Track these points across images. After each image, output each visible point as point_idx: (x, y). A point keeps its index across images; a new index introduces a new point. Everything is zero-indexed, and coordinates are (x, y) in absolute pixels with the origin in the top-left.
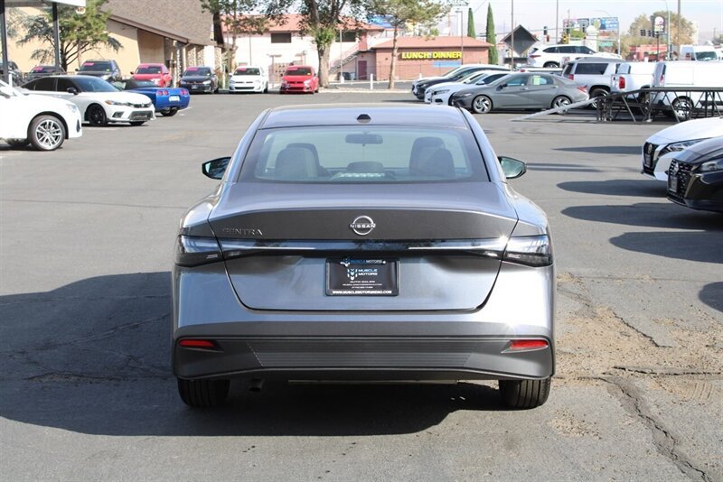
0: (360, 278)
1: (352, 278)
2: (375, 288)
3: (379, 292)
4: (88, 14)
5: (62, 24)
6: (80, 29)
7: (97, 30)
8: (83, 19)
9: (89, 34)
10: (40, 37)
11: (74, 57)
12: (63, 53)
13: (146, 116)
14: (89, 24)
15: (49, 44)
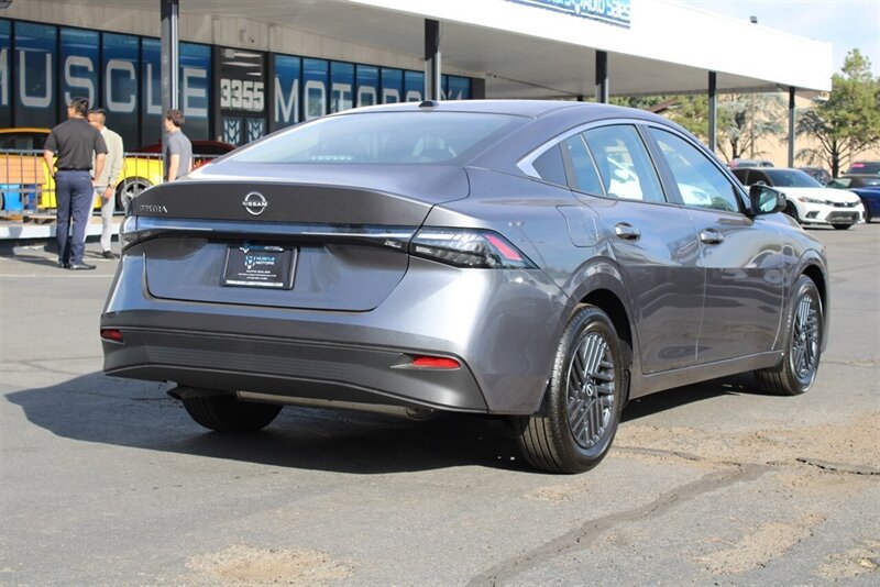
0: (257, 267)
1: (249, 267)
2: (270, 280)
3: (271, 284)
4: (864, 106)
5: (832, 117)
6: (855, 123)
7: (873, 124)
8: (858, 111)
9: (864, 130)
10: (809, 134)
11: (847, 158)
12: (835, 153)
13: (850, 218)
14: (865, 118)
15: (818, 141)
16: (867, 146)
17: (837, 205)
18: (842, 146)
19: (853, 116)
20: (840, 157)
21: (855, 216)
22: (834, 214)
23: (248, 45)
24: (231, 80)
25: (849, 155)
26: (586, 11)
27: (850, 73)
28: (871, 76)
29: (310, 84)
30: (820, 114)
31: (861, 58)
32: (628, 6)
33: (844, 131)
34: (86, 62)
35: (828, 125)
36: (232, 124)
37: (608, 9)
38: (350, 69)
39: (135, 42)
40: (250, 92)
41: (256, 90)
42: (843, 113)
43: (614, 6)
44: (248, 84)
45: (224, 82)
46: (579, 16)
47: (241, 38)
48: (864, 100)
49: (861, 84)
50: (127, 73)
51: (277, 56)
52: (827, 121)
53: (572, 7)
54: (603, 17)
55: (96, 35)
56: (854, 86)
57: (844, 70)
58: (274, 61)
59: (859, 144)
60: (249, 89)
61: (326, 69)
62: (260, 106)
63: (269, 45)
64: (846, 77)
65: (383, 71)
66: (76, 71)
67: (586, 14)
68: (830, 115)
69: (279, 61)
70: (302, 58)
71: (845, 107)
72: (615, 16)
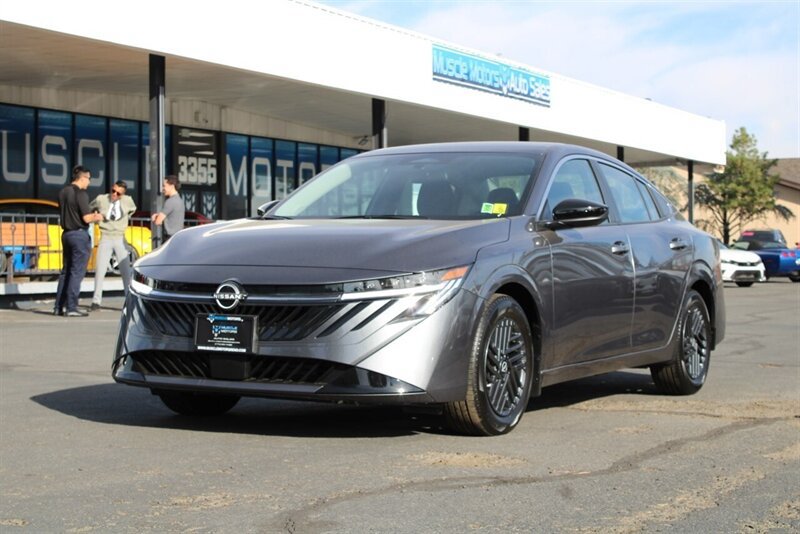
4: (751, 179)
5: (723, 190)
6: (743, 195)
7: (761, 196)
8: (746, 184)
9: (752, 201)
10: (701, 206)
11: (737, 227)
12: (726, 223)
13: (752, 276)
14: (753, 190)
15: (710, 212)
16: (755, 216)
17: (741, 264)
18: (732, 216)
19: (742, 189)
20: (730, 227)
21: (757, 274)
22: (738, 273)
23: (203, 125)
24: (188, 157)
25: (739, 224)
26: (512, 92)
27: (738, 150)
28: (756, 152)
29: (257, 161)
30: (712, 187)
31: (747, 136)
32: (548, 87)
33: (734, 203)
34: (59, 141)
35: (719, 197)
36: (188, 197)
37: (531, 90)
38: (292, 147)
39: (102, 123)
40: (204, 168)
41: (209, 166)
42: (732, 186)
43: (536, 87)
44: (203, 161)
45: (182, 159)
46: (507, 96)
47: (196, 119)
48: (751, 173)
49: (748, 160)
50: (96, 151)
51: (228, 136)
52: (717, 194)
53: (500, 89)
54: (528, 97)
55: (68, 117)
56: (742, 161)
57: (732, 147)
58: (225, 140)
59: (747, 215)
60: (203, 165)
61: (271, 147)
62: (213, 181)
63: (220, 124)
64: (734, 153)
65: (322, 149)
66: (54, 150)
67: (512, 94)
68: (721, 188)
69: (230, 140)
70: (250, 137)
71: (734, 180)
72: (538, 96)
